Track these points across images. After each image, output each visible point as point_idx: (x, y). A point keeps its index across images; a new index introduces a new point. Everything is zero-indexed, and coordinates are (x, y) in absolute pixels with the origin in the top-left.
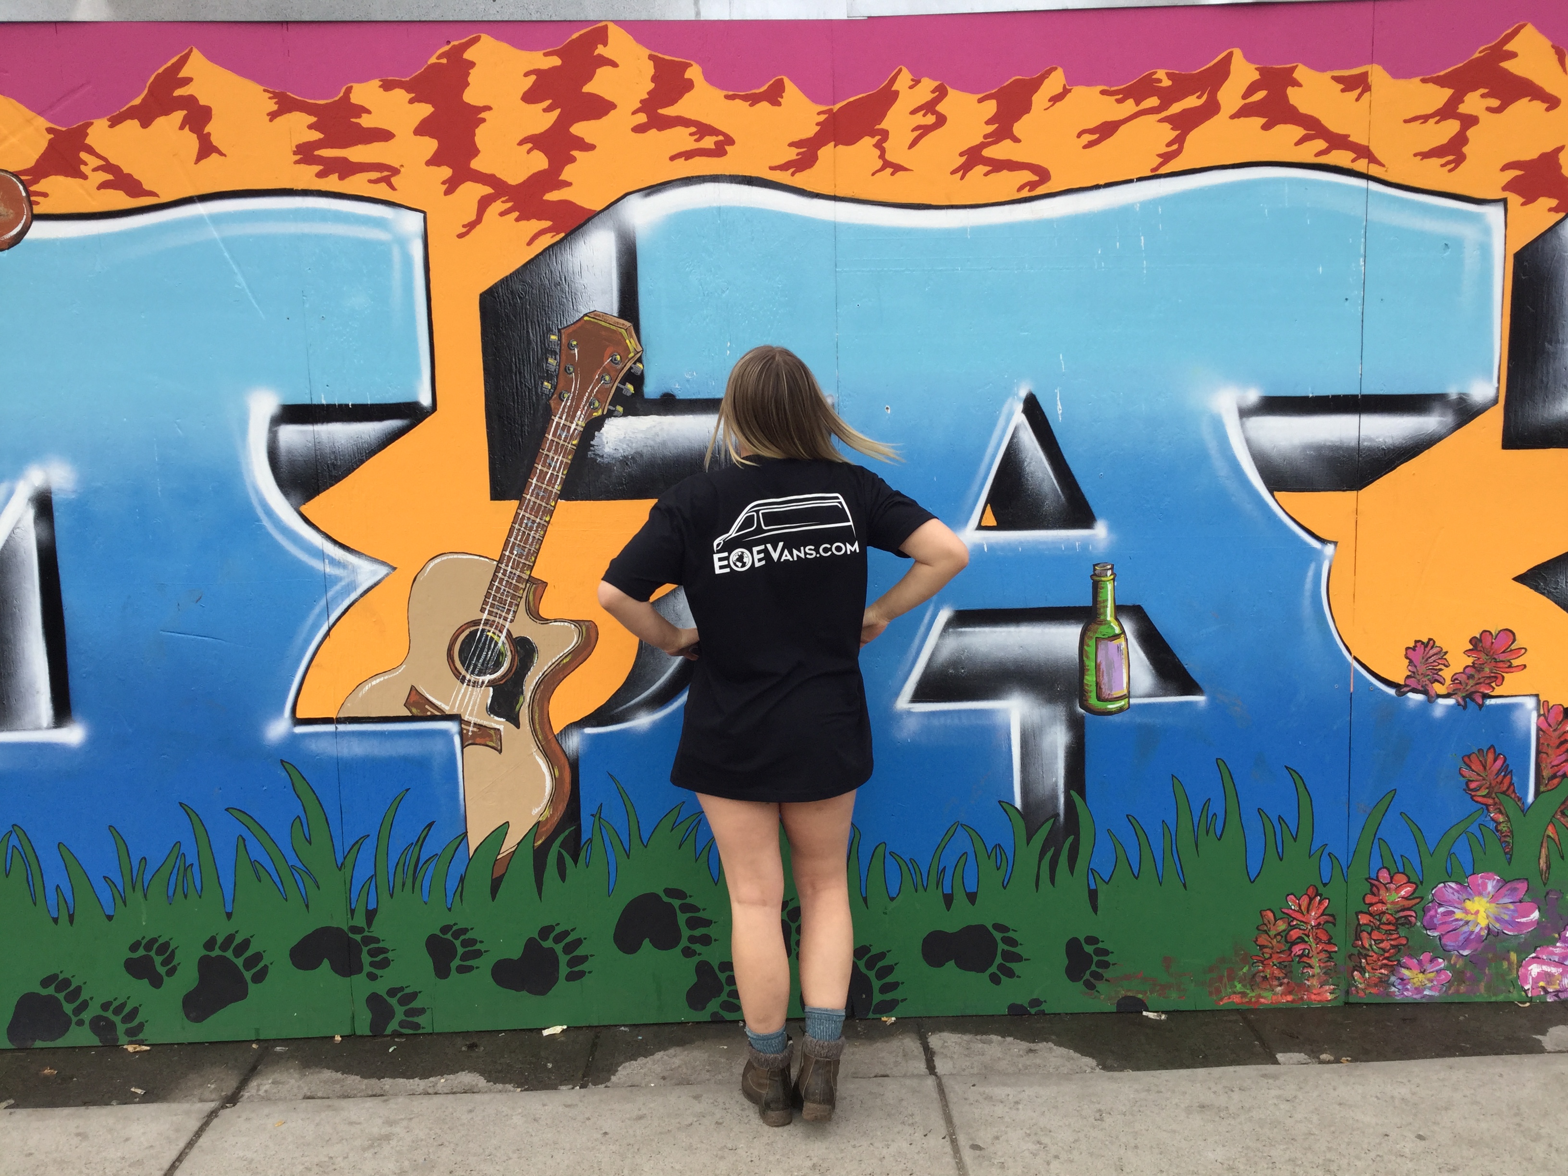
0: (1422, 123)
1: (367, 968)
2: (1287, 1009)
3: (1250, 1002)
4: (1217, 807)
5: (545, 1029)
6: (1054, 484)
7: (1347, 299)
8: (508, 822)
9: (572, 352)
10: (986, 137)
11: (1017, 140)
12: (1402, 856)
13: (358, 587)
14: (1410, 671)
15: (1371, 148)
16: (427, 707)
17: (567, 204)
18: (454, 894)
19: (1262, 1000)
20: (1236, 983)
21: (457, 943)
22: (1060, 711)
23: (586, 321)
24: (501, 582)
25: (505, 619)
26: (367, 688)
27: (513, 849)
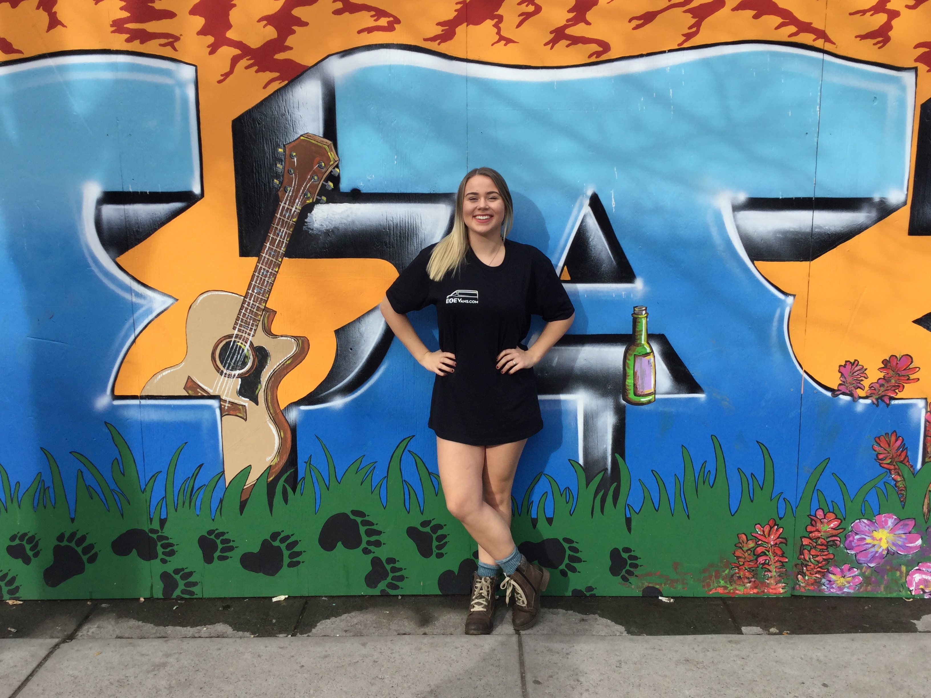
0: (861, 15)
1: (161, 556)
2: (753, 597)
3: (729, 593)
4: (712, 466)
5: (274, 597)
6: (609, 254)
7: (807, 133)
8: (250, 465)
9: (293, 160)
10: (568, 21)
11: (588, 23)
12: (832, 501)
13: (154, 311)
14: (841, 381)
15: (826, 32)
16: (198, 390)
17: (289, 62)
18: (216, 511)
19: (737, 592)
20: (721, 580)
21: (218, 541)
22: (610, 402)
23: (302, 139)
24: (246, 311)
25: (249, 334)
26: (160, 377)
27: (254, 483)
